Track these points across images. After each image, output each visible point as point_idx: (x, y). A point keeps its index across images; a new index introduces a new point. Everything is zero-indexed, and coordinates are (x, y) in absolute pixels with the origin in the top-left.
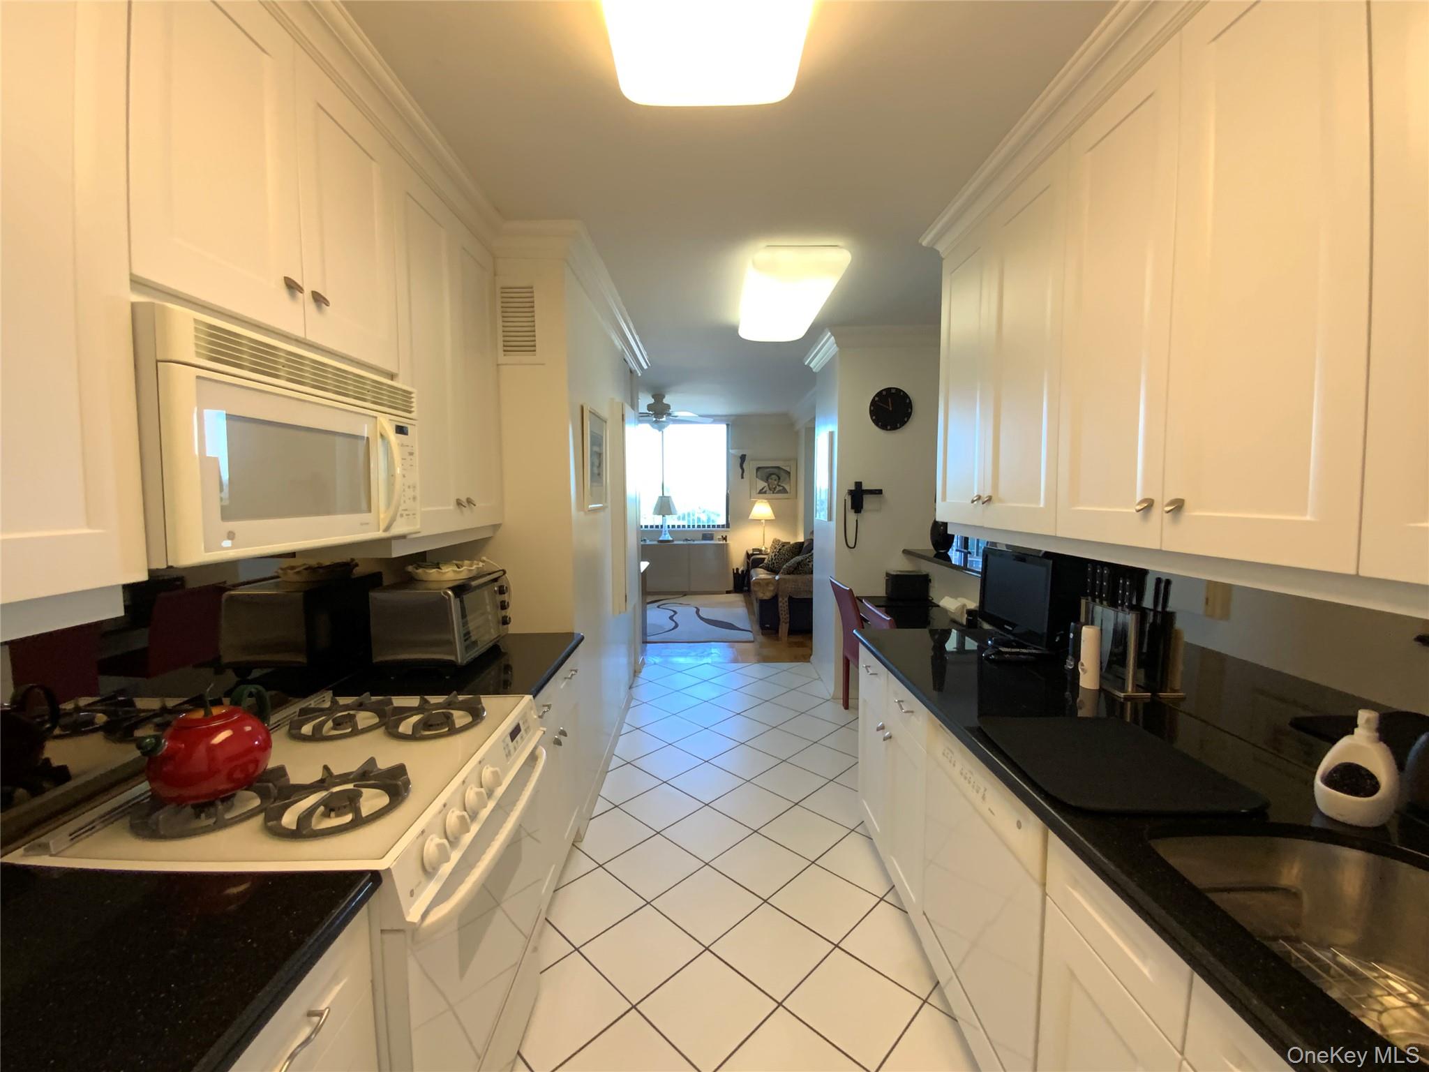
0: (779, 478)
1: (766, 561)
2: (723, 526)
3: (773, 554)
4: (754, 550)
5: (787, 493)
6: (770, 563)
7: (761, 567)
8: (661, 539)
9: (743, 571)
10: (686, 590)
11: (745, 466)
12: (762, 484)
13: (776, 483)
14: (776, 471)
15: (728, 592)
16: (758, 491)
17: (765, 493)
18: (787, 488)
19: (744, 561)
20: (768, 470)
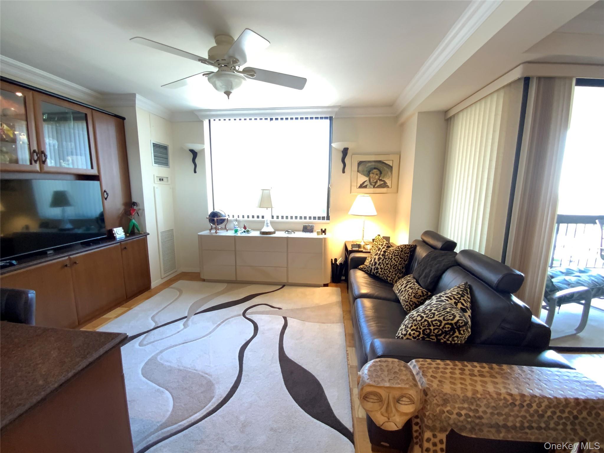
0: (381, 173)
1: (367, 263)
2: (323, 218)
3: (377, 257)
4: (353, 246)
5: (388, 187)
6: (373, 267)
7: (361, 269)
8: (263, 230)
9: (341, 264)
10: (284, 281)
11: (347, 160)
12: (362, 179)
13: (377, 177)
14: (379, 165)
15: (326, 285)
16: (359, 185)
17: (366, 187)
18: (389, 183)
19: (342, 253)
20: (370, 164)
